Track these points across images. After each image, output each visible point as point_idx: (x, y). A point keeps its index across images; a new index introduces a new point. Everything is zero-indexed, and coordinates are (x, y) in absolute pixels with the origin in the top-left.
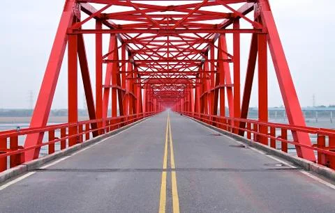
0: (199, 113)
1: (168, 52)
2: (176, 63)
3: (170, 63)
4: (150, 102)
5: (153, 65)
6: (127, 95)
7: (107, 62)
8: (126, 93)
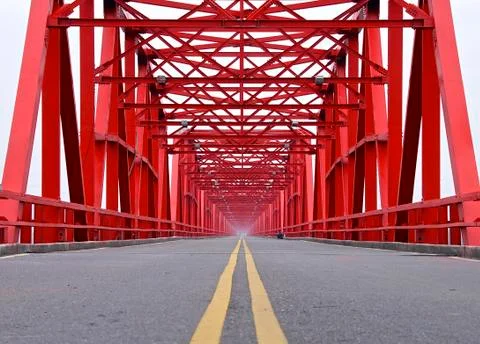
0: (324, 220)
1: (242, 56)
2: (261, 85)
3: (246, 85)
4: (189, 197)
5: (203, 89)
6: (138, 164)
7: (104, 80)
8: (136, 159)
